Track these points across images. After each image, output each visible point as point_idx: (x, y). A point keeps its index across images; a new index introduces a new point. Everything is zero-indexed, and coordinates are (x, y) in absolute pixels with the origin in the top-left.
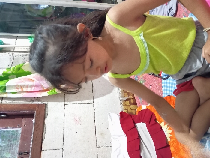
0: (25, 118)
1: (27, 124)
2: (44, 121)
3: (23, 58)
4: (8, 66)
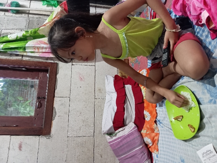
0: (41, 72)
1: (42, 77)
2: (56, 76)
3: (37, 20)
4: (25, 27)
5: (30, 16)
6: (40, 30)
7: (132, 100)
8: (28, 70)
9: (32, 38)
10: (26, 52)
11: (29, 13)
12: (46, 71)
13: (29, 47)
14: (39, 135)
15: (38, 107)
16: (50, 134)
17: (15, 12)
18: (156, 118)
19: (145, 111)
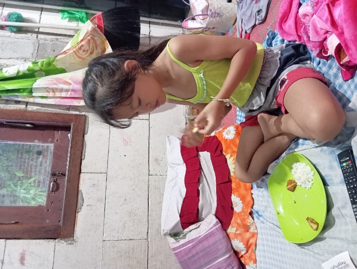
0: (58, 131)
1: (60, 139)
2: (84, 137)
3: (53, 44)
4: (31, 56)
5: (40, 36)
6: (57, 60)
7: (212, 177)
8: (36, 127)
9: (44, 73)
10: (33, 97)
11: (38, 33)
12: (67, 129)
13: (38, 89)
14: (55, 239)
15: (52, 191)
16: (73, 236)
17: (15, 30)
18: (252, 208)
19: (233, 195)
